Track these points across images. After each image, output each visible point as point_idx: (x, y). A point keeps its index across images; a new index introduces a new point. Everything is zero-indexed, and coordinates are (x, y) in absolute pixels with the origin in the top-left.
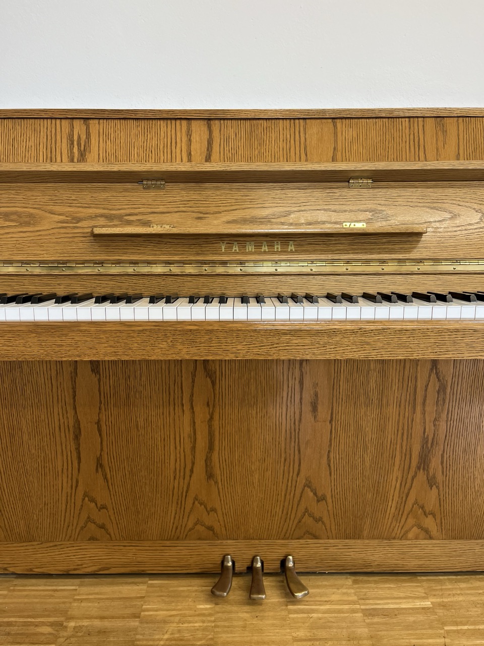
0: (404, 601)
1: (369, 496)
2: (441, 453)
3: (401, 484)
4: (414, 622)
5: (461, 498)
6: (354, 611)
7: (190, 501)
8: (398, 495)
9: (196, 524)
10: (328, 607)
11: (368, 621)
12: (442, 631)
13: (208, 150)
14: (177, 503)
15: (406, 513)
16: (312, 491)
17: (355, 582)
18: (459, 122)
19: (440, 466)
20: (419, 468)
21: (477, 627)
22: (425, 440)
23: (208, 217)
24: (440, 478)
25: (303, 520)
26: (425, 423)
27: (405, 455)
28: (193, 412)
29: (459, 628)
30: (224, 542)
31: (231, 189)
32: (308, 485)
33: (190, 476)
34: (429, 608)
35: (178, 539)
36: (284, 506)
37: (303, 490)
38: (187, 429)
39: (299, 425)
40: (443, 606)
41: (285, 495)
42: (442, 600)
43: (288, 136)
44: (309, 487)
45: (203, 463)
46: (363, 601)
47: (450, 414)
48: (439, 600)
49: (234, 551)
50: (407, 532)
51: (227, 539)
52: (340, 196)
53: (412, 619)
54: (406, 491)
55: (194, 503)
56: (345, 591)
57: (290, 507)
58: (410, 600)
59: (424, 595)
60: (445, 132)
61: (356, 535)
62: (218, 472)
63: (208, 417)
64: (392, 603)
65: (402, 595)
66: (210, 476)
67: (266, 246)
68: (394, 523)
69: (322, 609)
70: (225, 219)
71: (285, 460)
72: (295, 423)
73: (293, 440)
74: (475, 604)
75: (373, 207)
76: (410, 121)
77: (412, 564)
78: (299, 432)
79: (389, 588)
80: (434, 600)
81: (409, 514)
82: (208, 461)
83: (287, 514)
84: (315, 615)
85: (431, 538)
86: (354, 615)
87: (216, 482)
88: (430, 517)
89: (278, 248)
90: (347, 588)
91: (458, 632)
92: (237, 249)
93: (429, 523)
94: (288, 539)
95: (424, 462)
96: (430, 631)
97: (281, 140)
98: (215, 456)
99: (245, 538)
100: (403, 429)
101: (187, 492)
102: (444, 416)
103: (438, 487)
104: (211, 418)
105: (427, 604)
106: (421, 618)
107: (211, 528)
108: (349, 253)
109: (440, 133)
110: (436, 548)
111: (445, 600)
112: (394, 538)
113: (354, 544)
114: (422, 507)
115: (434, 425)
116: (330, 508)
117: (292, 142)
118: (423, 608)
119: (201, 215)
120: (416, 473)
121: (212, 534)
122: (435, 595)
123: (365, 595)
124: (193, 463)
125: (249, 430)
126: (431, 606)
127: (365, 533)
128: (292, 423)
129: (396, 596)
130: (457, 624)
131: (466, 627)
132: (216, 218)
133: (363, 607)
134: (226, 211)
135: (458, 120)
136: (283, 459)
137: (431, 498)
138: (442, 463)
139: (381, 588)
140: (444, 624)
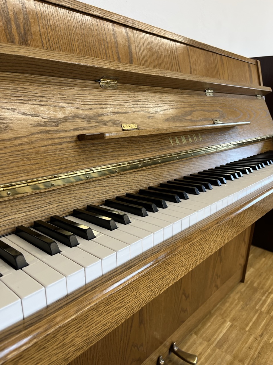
0: (221, 328)
4: (236, 336)
6: (214, 350)
7: (129, 350)
12: (247, 333)
13: (129, 55)
16: (185, 295)
17: (196, 333)
25: (180, 316)
29: (249, 326)
32: (183, 292)
33: (130, 331)
34: (231, 326)
37: (181, 298)
40: (234, 320)
43: (170, 53)
46: (210, 342)
48: (230, 318)
50: (212, 292)
53: (234, 335)
55: (131, 349)
56: (198, 342)
58: (223, 326)
61: (197, 307)
62: (146, 316)
64: (221, 332)
65: (217, 326)
66: (141, 322)
67: (190, 138)
74: (240, 311)
80: (228, 320)
81: (213, 282)
85: (218, 289)
86: (216, 352)
87: (144, 324)
88: (219, 278)
90: (197, 340)
91: (251, 328)
93: (218, 281)
96: (245, 336)
99: (155, 350)
103: (222, 261)
105: (228, 324)
106: (235, 332)
107: (139, 360)
109: (222, 65)
111: (231, 316)
112: (208, 298)
114: (217, 275)
116: (190, 300)
119: (150, 115)
120: (217, 259)
122: (226, 317)
123: (207, 338)
124: (133, 320)
126: (231, 323)
127: (200, 304)
129: (216, 328)
130: (247, 325)
131: (250, 324)
133: (214, 345)
135: (226, 58)
137: (220, 269)
140: (244, 329)
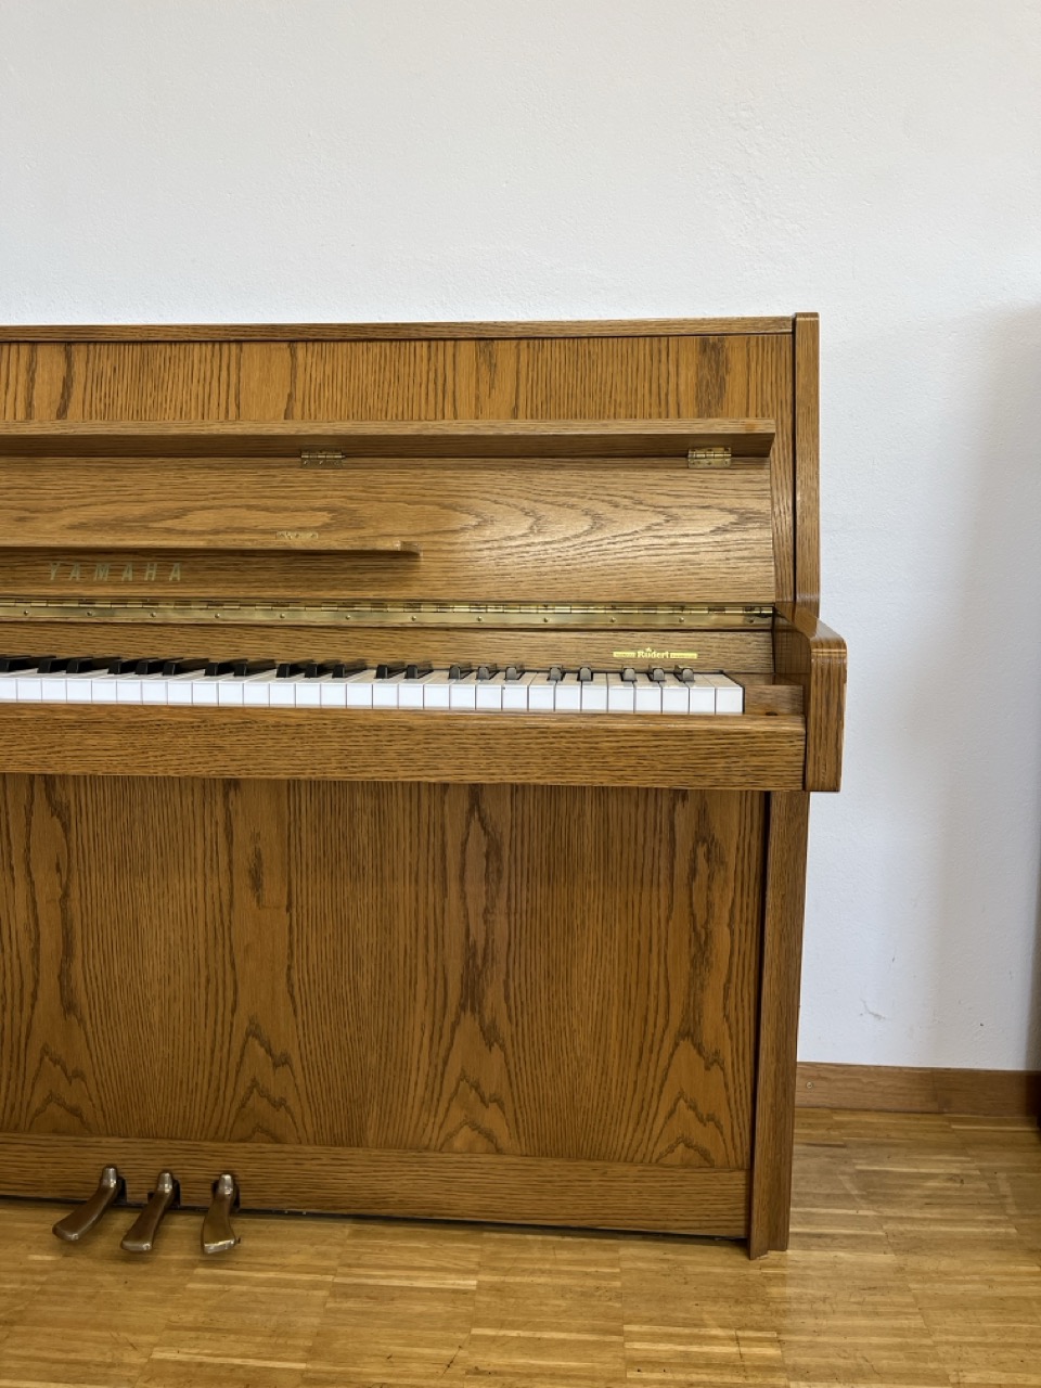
0: (427, 1274)
1: (372, 1059)
2: (503, 977)
3: (431, 1039)
4: (421, 1315)
5: (549, 1072)
6: (315, 1286)
7: (34, 1054)
8: (427, 1061)
9: (47, 1101)
10: (271, 1275)
11: (328, 1306)
12: (462, 1336)
13: (62, 397)
14: (11, 1058)
15: (446, 1096)
16: (262, 1045)
17: (356, 1234)
18: (521, 347)
19: (504, 1005)
20: (463, 1007)
21: (538, 1335)
22: (470, 950)
23: (37, 518)
24: (505, 1028)
25: (250, 1102)
26: (466, 916)
27: (435, 979)
28: (32, 883)
29: (502, 1333)
30: (104, 1140)
31: (87, 468)
32: (254, 1032)
33: (33, 1007)
34: (465, 1292)
35: (16, 1129)
36: (211, 1074)
37: (246, 1042)
38: (22, 914)
39: (230, 915)
40: (498, 1290)
41: (213, 1052)
42: (502, 1278)
43: (208, 374)
44: (256, 1036)
45: (54, 981)
46: (346, 1270)
47: (513, 901)
48: (496, 1279)
49: (123, 1160)
50: (451, 1136)
51: (108, 1135)
52: (283, 481)
53: (419, 1308)
54: (442, 1053)
55: (42, 1059)
56: (323, 1248)
57: (223, 1074)
58: (440, 1275)
59: (472, 1266)
60: (492, 367)
61: (352, 1137)
62: (84, 1000)
63: (60, 892)
64: (400, 1278)
65: (430, 1263)
66: (69, 1007)
67: (131, 572)
68: (424, 1116)
69: (258, 1278)
70: (67, 521)
71: (208, 981)
72: (221, 910)
73: (220, 942)
74: (563, 1292)
75: (338, 503)
76: (429, 347)
77: (467, 1204)
78: (229, 929)
79: (417, 1250)
80: (487, 1278)
81: (451, 1100)
82: (64, 976)
83: (219, 1090)
84: (237, 1288)
85: (499, 1151)
86: (311, 1292)
87: (81, 1021)
88: (493, 1106)
89: (150, 576)
90: (330, 1244)
91: (493, 1339)
92: (78, 576)
93: (492, 1118)
94: (222, 1140)
95: (472, 996)
96: (439, 1334)
97: (195, 380)
98: (77, 967)
99: (142, 1135)
100: (427, 928)
101: (27, 1037)
102: (502, 903)
103: (502, 1047)
104: (66, 895)
105: (471, 1283)
106: (439, 1307)
107: (75, 1112)
108: (278, 587)
109: (483, 369)
110: (512, 1173)
111: (510, 1280)
112: (427, 1148)
113: (351, 1157)
114: (476, 1087)
115: (486, 922)
116: (300, 1080)
117: (215, 383)
118: (455, 1291)
119: (27, 514)
120: (458, 1017)
121: (79, 1123)
122: (494, 1269)
123: (359, 1259)
124: (36, 981)
125: (136, 921)
126: (474, 1288)
127: (370, 1135)
128: (217, 911)
129: (416, 1264)
130: (502, 1325)
131: (514, 1333)
132: (50, 521)
133: (337, 1280)
134: (71, 507)
135: (518, 345)
136: (203, 980)
137: (492, 1069)
138: (507, 998)
139: (397, 1249)
140: (477, 1323)
